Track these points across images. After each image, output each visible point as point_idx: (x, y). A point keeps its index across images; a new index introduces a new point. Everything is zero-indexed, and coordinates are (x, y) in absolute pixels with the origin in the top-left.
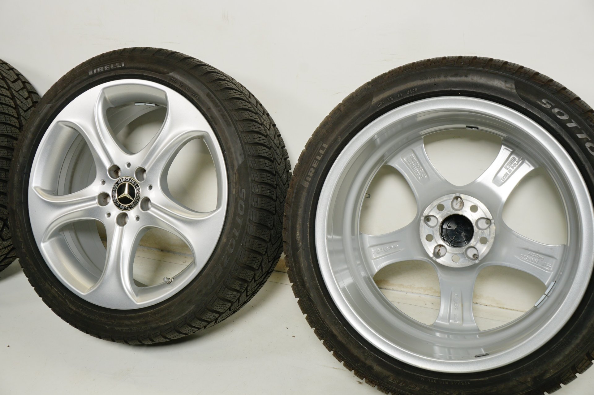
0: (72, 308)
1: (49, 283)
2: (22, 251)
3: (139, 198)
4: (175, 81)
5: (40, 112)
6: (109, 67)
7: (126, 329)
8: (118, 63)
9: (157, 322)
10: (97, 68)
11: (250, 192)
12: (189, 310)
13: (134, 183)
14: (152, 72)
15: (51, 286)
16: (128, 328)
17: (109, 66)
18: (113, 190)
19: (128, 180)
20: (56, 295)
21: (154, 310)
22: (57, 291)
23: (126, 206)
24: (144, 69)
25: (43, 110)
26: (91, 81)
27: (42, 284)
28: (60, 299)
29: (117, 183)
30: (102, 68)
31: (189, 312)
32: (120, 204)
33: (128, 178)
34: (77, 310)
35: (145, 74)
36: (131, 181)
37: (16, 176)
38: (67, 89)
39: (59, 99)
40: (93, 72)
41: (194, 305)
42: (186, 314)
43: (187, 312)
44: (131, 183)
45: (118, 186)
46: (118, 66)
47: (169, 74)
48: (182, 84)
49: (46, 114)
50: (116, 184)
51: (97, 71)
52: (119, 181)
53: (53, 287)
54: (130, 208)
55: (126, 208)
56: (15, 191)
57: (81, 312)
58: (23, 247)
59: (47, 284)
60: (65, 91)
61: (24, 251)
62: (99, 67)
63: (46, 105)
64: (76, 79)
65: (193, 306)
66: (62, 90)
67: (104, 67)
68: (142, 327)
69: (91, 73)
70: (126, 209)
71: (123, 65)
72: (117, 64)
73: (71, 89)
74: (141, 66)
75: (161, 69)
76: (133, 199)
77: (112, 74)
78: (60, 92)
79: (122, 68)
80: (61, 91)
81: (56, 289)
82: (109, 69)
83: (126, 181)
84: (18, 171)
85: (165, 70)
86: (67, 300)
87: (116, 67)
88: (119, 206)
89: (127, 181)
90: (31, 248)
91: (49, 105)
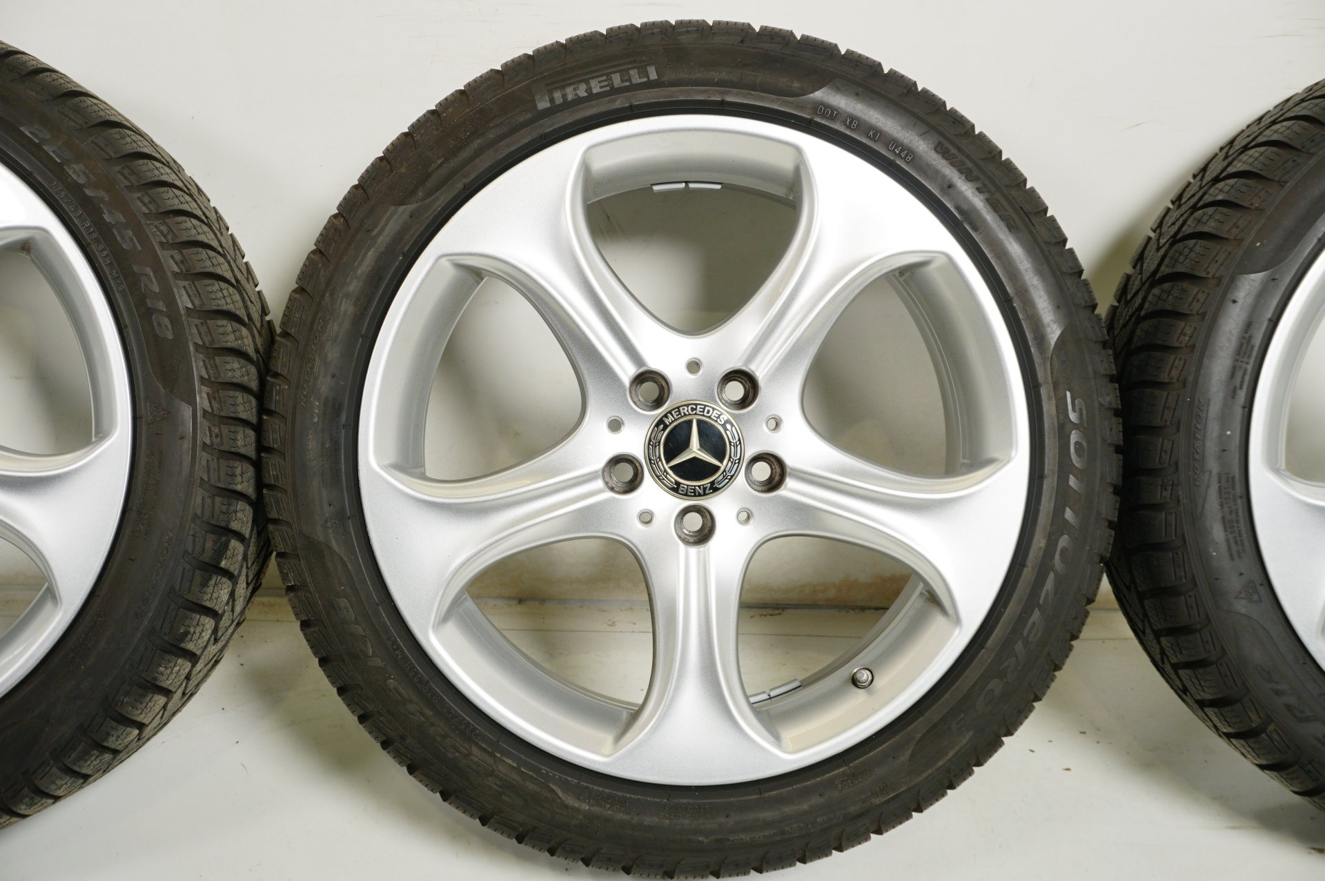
0: (576, 805)
1: (483, 745)
2: (369, 664)
3: (740, 459)
4: (833, 113)
5: (375, 232)
6: (606, 83)
7: (766, 833)
8: (636, 70)
9: (863, 797)
10: (563, 88)
11: (1096, 405)
12: (957, 748)
13: (718, 417)
14: (753, 92)
15: (492, 755)
16: (772, 832)
17: (605, 81)
18: (651, 443)
19: (696, 409)
20: (515, 776)
21: (851, 765)
22: (515, 765)
23: (699, 486)
24: (722, 84)
25: (385, 225)
26: (549, 125)
27: (457, 754)
28: (531, 786)
29: (661, 422)
30: (583, 87)
31: (957, 753)
32: (678, 484)
33: (696, 405)
34: (596, 809)
35: (729, 99)
36: (708, 412)
37: (310, 437)
38: (465, 154)
39: (437, 188)
40: (552, 100)
41: (971, 733)
42: (949, 760)
43: (951, 754)
44: (710, 417)
45: (664, 429)
46: (637, 79)
47: (812, 95)
48: (853, 121)
49: (398, 237)
50: (657, 425)
51: (564, 96)
52: (666, 416)
53: (498, 755)
54: (714, 489)
55: (701, 492)
56: (315, 483)
57: (609, 812)
58: (373, 652)
59: (475, 750)
60: (454, 163)
61: (378, 662)
62: (570, 85)
63: (393, 208)
64: (491, 125)
65: (969, 735)
66: (447, 160)
67: (587, 81)
68: (818, 820)
69: (543, 105)
70: (700, 495)
71: (653, 75)
72: (631, 72)
73: (479, 152)
74: (715, 75)
75: (782, 81)
76: (721, 462)
77: (619, 103)
78: (440, 166)
79: (650, 85)
80: (442, 163)
81: (510, 761)
82: (608, 88)
83: (690, 414)
84: (316, 420)
85: (796, 85)
86: (554, 787)
87: (629, 80)
88: (676, 489)
89: (696, 414)
90: (402, 651)
91: (404, 211)
